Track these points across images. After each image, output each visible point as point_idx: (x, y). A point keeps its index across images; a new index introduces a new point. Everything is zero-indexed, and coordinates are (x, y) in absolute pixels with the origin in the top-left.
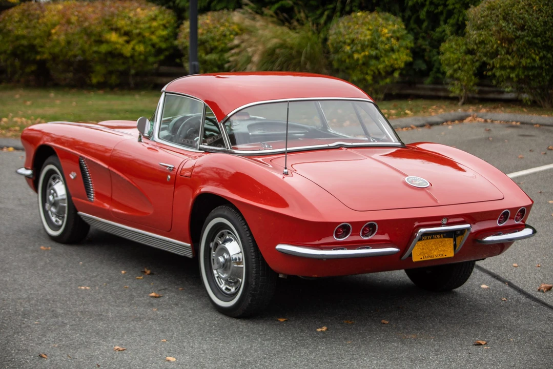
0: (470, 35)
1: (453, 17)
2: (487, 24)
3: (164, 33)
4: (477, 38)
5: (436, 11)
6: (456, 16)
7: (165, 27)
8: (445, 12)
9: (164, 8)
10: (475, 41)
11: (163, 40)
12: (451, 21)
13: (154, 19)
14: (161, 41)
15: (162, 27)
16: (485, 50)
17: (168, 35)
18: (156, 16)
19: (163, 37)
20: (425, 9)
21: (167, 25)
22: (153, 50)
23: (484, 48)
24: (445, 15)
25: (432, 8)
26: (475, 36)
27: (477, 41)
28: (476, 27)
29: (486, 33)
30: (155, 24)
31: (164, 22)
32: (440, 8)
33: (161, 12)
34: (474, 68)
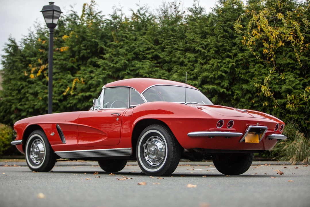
3: (8, 136)
7: (8, 134)
9: (7, 125)
11: (7, 140)
13: (3, 130)
14: (6, 140)
15: (7, 134)
17: (10, 137)
18: (4, 128)
19: (7, 138)
21: (9, 133)
22: (3, 145)
30: (4, 132)
31: (8, 131)
33: (6, 127)
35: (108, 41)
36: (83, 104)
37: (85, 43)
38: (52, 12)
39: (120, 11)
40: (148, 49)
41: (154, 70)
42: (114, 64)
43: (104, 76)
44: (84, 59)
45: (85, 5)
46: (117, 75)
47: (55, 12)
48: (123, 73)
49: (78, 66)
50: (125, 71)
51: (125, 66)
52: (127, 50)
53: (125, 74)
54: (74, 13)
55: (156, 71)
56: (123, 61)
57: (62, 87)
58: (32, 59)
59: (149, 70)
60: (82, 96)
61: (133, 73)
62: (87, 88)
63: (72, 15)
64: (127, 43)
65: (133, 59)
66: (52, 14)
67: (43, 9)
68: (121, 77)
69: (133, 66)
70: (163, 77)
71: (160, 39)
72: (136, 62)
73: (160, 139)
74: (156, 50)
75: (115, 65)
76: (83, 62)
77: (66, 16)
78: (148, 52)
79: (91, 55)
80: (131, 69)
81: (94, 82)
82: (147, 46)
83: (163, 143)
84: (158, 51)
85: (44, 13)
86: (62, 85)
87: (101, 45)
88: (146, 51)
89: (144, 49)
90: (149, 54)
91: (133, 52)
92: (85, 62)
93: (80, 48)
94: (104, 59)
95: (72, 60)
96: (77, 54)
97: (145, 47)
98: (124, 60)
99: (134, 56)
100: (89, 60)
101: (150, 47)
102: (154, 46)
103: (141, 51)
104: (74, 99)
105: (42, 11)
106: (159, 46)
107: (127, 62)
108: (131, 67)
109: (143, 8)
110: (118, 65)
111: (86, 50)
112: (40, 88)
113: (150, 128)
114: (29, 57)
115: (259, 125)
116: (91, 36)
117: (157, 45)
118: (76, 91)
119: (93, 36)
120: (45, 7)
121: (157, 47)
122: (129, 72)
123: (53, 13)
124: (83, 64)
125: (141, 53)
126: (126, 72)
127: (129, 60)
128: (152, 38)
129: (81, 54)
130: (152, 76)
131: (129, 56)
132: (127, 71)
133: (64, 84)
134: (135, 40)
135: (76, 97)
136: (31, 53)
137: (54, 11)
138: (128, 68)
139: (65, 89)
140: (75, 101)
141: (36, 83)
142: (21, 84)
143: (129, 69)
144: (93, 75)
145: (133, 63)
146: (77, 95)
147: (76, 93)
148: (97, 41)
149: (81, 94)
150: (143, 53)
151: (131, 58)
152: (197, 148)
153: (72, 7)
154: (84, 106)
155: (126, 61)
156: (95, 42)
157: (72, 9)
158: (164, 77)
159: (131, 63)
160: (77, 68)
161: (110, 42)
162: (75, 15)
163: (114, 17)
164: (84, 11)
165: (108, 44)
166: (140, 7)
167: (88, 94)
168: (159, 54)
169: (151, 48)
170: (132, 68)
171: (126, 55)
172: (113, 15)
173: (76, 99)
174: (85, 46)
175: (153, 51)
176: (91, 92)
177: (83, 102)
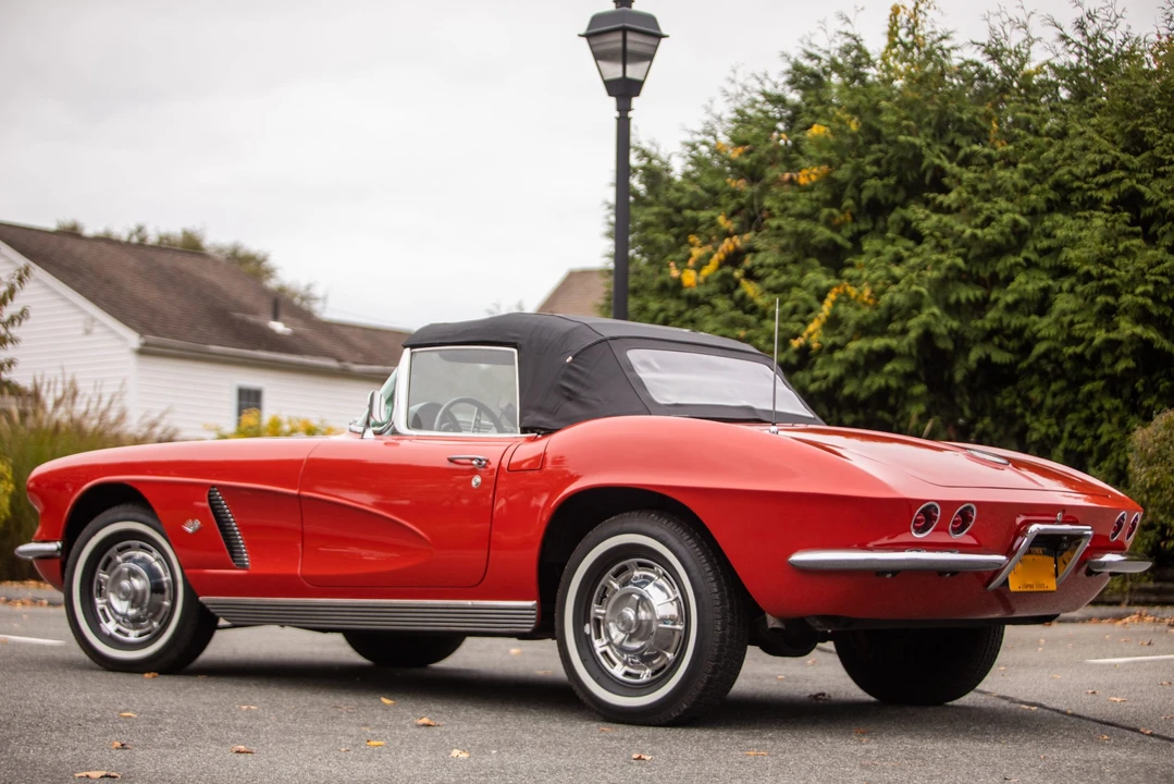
0: (1135, 476)
1: (1109, 457)
2: (1164, 454)
4: (1148, 479)
5: (1080, 448)
6: (1114, 454)
8: (1095, 449)
10: (1143, 486)
12: (1106, 464)
16: (1161, 502)
20: (1061, 446)
23: (1160, 497)
24: (1095, 455)
25: (1073, 445)
26: (1143, 476)
27: (1148, 486)
28: (1144, 462)
29: (1163, 469)
32: (1087, 443)
34: (1146, 542)
35: (962, 141)
36: (867, 382)
37: (881, 151)
38: (618, 36)
39: (1023, 30)
40: (1104, 169)
41: (1121, 247)
42: (976, 227)
43: (935, 274)
44: (876, 210)
45: (896, 11)
46: (990, 270)
47: (631, 37)
48: (1008, 264)
49: (856, 239)
50: (1019, 255)
51: (1020, 236)
52: (1027, 174)
53: (1017, 264)
54: (855, 43)
55: (1127, 253)
56: (1006, 218)
57: (795, 317)
58: (704, 215)
59: (1100, 250)
60: (860, 351)
61: (1047, 262)
62: (876, 322)
63: (846, 51)
64: (1030, 146)
65: (1052, 207)
66: (620, 45)
67: (590, 27)
68: (1002, 276)
69: (1049, 236)
70: (1152, 274)
71: (1148, 129)
72: (1059, 217)
73: (664, 575)
74: (1131, 172)
75: (979, 232)
76: (875, 222)
77: (828, 52)
78: (1101, 179)
79: (901, 195)
80: (1039, 246)
81: (900, 299)
82: (1098, 157)
83: (679, 594)
84: (1140, 176)
85: (595, 41)
86: (794, 311)
87: (935, 157)
88: (1094, 175)
89: (1091, 170)
90: (1106, 185)
91: (1051, 181)
92: (881, 224)
93: (858, 169)
94: (940, 209)
95: (831, 216)
96: (849, 191)
97: (1093, 162)
98: (1013, 212)
99: (1052, 195)
100: (894, 216)
101: (1108, 160)
102: (1124, 157)
103: (1078, 178)
104: (831, 362)
105: (588, 36)
106: (1145, 155)
107: (1023, 221)
108: (1042, 237)
109: (1097, 15)
110: (989, 234)
111: (880, 176)
112: (722, 323)
113: (617, 527)
114: (694, 209)
115: (1063, 522)
116: (897, 124)
117: (1137, 154)
118: (841, 333)
119: (905, 123)
120: (596, 20)
121: (1136, 162)
122: (1034, 257)
123: (624, 40)
124: (873, 229)
125: (1076, 184)
126: (1020, 260)
127: (1033, 213)
128: (1122, 124)
129: (866, 195)
130: (1111, 271)
131: (1033, 197)
132: (1024, 254)
133: (802, 307)
134: (1062, 134)
135: (838, 355)
136: (701, 192)
137: (624, 30)
138: (1030, 244)
139: (805, 323)
140: (834, 372)
141: (709, 303)
142: (662, 310)
143: (1032, 247)
144: (897, 271)
145: (1048, 223)
146: (841, 348)
147: (838, 340)
148: (917, 142)
149: (854, 345)
150: (1085, 186)
151: (1042, 205)
152: (820, 617)
153: (848, 21)
154: (869, 387)
155: (1018, 217)
156: (913, 146)
157: (847, 28)
158: (1155, 274)
159: (1042, 222)
160: (849, 245)
161: (969, 146)
162: (859, 48)
163: (990, 53)
164: (892, 33)
165: (961, 154)
166: (1086, 10)
167: (878, 343)
168: (1142, 188)
169: (1114, 162)
170: (1045, 243)
171: (1025, 191)
172: (987, 44)
173: (840, 361)
174: (877, 162)
175: (1122, 174)
176: (894, 334)
177: (866, 374)
